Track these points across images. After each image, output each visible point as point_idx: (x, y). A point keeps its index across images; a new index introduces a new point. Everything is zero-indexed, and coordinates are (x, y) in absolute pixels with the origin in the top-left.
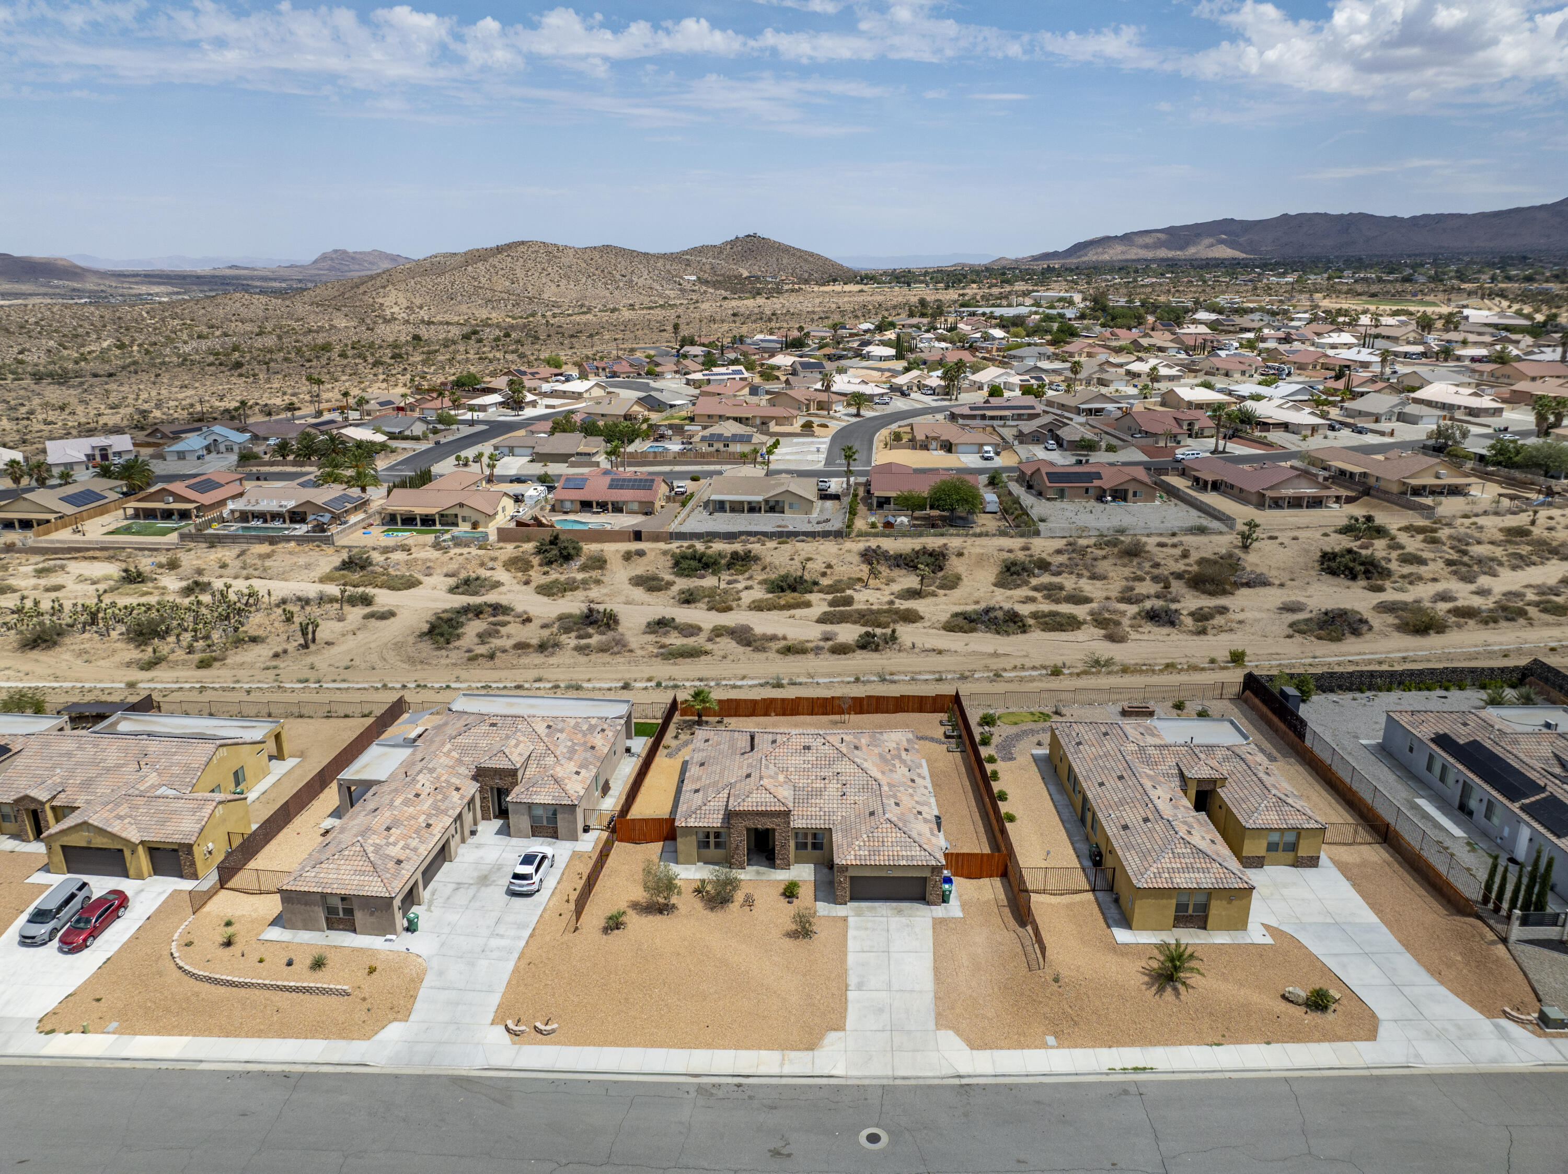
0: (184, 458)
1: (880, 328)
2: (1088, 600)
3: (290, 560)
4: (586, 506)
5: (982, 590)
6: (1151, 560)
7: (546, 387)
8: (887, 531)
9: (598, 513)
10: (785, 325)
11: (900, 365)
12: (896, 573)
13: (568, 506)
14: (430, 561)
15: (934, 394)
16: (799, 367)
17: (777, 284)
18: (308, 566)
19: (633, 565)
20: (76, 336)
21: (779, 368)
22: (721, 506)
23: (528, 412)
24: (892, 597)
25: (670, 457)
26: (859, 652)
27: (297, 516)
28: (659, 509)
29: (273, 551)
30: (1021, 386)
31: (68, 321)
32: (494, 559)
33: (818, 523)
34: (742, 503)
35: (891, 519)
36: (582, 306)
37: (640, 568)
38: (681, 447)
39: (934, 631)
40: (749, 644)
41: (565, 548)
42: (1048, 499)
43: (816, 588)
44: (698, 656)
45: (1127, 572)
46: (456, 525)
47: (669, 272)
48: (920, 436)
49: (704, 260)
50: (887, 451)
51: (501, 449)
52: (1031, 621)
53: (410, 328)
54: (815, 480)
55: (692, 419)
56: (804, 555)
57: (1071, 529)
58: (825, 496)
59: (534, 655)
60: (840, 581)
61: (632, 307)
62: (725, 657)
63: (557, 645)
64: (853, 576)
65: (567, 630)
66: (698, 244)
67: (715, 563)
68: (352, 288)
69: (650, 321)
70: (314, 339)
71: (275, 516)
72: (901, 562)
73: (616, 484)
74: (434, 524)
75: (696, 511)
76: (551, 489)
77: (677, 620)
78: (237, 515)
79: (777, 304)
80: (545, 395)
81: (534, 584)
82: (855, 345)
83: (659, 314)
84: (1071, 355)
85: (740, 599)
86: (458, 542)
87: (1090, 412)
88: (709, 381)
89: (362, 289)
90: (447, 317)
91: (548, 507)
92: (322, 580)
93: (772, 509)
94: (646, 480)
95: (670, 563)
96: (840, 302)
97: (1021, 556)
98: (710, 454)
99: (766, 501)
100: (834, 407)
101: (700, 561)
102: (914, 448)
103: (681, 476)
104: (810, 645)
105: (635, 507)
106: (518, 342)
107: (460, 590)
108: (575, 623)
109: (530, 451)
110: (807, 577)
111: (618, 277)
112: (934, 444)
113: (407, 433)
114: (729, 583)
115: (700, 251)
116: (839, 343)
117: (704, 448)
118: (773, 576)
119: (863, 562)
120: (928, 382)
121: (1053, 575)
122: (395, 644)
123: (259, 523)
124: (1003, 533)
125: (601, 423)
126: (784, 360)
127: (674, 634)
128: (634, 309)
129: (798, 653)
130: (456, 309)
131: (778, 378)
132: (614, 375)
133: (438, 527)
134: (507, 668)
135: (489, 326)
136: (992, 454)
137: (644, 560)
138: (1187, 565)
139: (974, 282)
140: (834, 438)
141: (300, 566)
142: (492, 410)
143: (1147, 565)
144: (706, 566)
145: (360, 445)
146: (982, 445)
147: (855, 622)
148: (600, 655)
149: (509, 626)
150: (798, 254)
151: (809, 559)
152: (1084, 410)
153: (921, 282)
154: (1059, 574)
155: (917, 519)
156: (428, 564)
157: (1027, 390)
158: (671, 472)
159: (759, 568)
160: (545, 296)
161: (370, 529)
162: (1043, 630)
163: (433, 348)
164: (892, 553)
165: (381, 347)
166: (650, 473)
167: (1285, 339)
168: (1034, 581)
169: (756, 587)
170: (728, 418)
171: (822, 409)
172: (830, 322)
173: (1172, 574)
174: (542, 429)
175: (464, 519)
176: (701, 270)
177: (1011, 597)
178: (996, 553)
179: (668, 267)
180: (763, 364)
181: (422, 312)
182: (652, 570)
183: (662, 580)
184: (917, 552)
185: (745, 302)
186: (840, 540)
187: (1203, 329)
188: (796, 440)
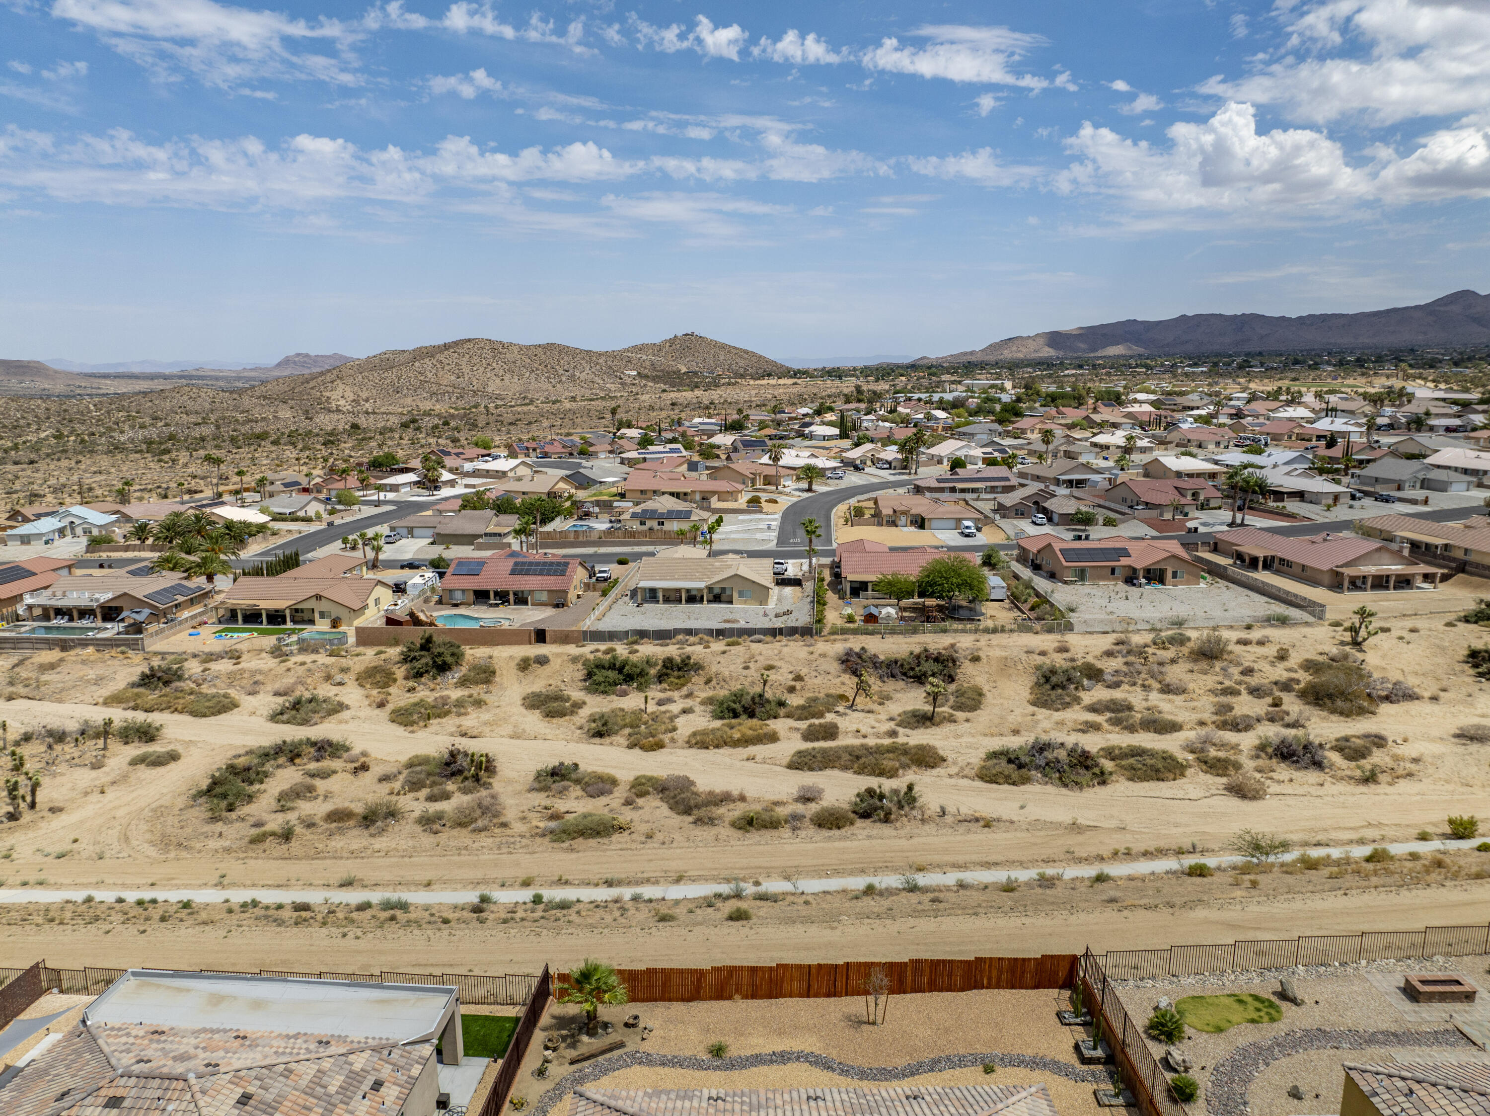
0: (29, 543)
1: (818, 412)
2: (1173, 727)
3: (82, 671)
4: (481, 596)
5: (1018, 711)
6: (1238, 664)
7: (468, 467)
8: (870, 627)
9: (497, 605)
10: (723, 412)
11: (846, 443)
12: (891, 686)
13: (458, 596)
14: (260, 672)
15: (890, 468)
16: (740, 445)
17: (714, 379)
18: (98, 681)
19: (531, 677)
20: (15, 427)
21: (719, 447)
22: (652, 596)
23: (446, 492)
24: (892, 725)
25: (594, 537)
26: (860, 823)
27: (110, 613)
28: (574, 599)
29: (62, 660)
30: (984, 459)
31: (12, 413)
32: (344, 670)
33: (777, 616)
34: (678, 591)
35: (874, 611)
36: (524, 398)
37: (538, 683)
38: (609, 525)
39: (966, 782)
40: (688, 811)
41: (440, 655)
42: (1066, 582)
43: (782, 711)
44: (609, 835)
45: (1210, 681)
46: (312, 622)
47: (610, 367)
48: (886, 511)
49: (644, 357)
50: (848, 528)
51: (398, 530)
52: (1108, 765)
53: (350, 418)
54: (771, 561)
55: (622, 496)
56: (762, 661)
57: (1111, 622)
58: (783, 581)
59: (355, 832)
60: (815, 700)
61: (573, 399)
62: (649, 836)
63: (392, 814)
64: (833, 691)
65: (414, 786)
66: (639, 342)
67: (642, 674)
68: (302, 383)
69: (589, 410)
70: (252, 428)
71: (84, 613)
72: (897, 671)
73: (521, 569)
74: (284, 622)
75: (620, 602)
76: (441, 575)
77: (583, 767)
78: (38, 612)
79: (715, 395)
80: (467, 474)
81: (390, 707)
82: (796, 427)
83: (600, 404)
84: (1024, 431)
85: (674, 729)
86: (305, 647)
87: (1070, 483)
88: (645, 460)
89: (312, 384)
90: (391, 409)
91: (435, 598)
92: (108, 702)
93: (717, 599)
94: (559, 564)
95: (581, 674)
96: (776, 393)
97: (1059, 661)
98: (643, 534)
99: (710, 589)
100: (783, 482)
101: (620, 670)
102: (880, 524)
103: (606, 559)
104: (782, 812)
105: (544, 597)
106: (456, 429)
107: (285, 717)
108: (429, 774)
109: (430, 532)
110: (769, 695)
111: (561, 371)
112: (903, 519)
113: (301, 514)
114: (660, 703)
115: (641, 348)
116: (779, 425)
117: (635, 526)
118: (723, 693)
119: (845, 671)
120: (882, 455)
121: (1109, 687)
122: (154, 810)
123: (62, 622)
124: (1023, 628)
125: (518, 501)
126: (725, 440)
127: (576, 791)
128: (575, 401)
129: (766, 827)
130: (401, 401)
131: (718, 457)
132: (546, 455)
133: (289, 625)
134: (307, 857)
135: (430, 415)
136: (973, 530)
137: (547, 669)
138: (1289, 670)
139: (902, 375)
140: (788, 515)
141: (88, 681)
142: (404, 490)
143: (1235, 671)
144: (629, 678)
145: (230, 526)
146: (959, 520)
147: (845, 768)
148: (455, 832)
149: (334, 778)
150: (734, 351)
151: (770, 668)
152: (1064, 482)
153: (853, 376)
154: (1117, 685)
155: (905, 609)
156: (258, 677)
157: (990, 462)
158: (595, 555)
159: (702, 680)
160: (489, 390)
161: (200, 630)
162: (1131, 779)
163: (368, 435)
164: (882, 658)
165: (318, 435)
166: (564, 556)
167: (1236, 415)
168: (1087, 698)
169: (698, 709)
170: (663, 493)
171: (769, 484)
172: (769, 408)
173: (1276, 683)
174: (451, 508)
175: (322, 615)
176: (641, 366)
177: (1061, 723)
178: (1024, 657)
179: (610, 363)
180: (702, 444)
181: (367, 405)
182: (555, 682)
183: (568, 699)
184: (918, 657)
185: (684, 394)
186: (808, 638)
187: (1147, 408)
188: (741, 517)
